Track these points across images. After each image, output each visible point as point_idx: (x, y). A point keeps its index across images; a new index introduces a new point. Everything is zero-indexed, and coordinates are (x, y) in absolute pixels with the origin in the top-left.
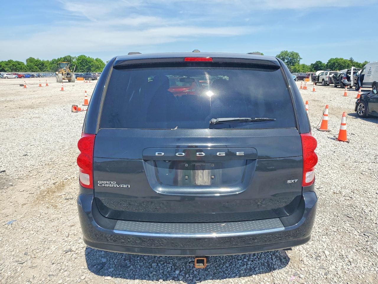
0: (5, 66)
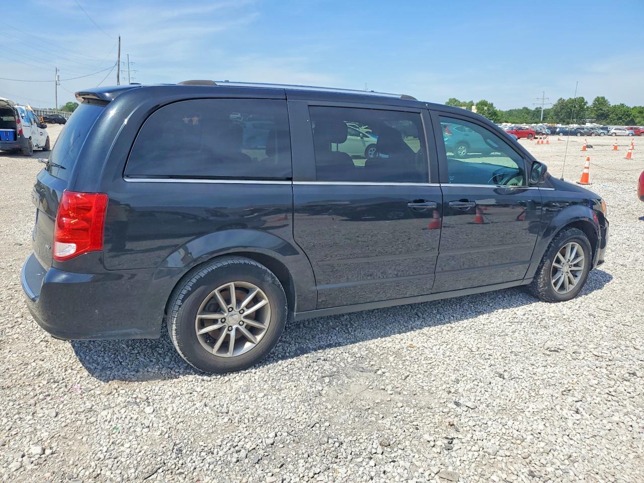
0: (638, 115)
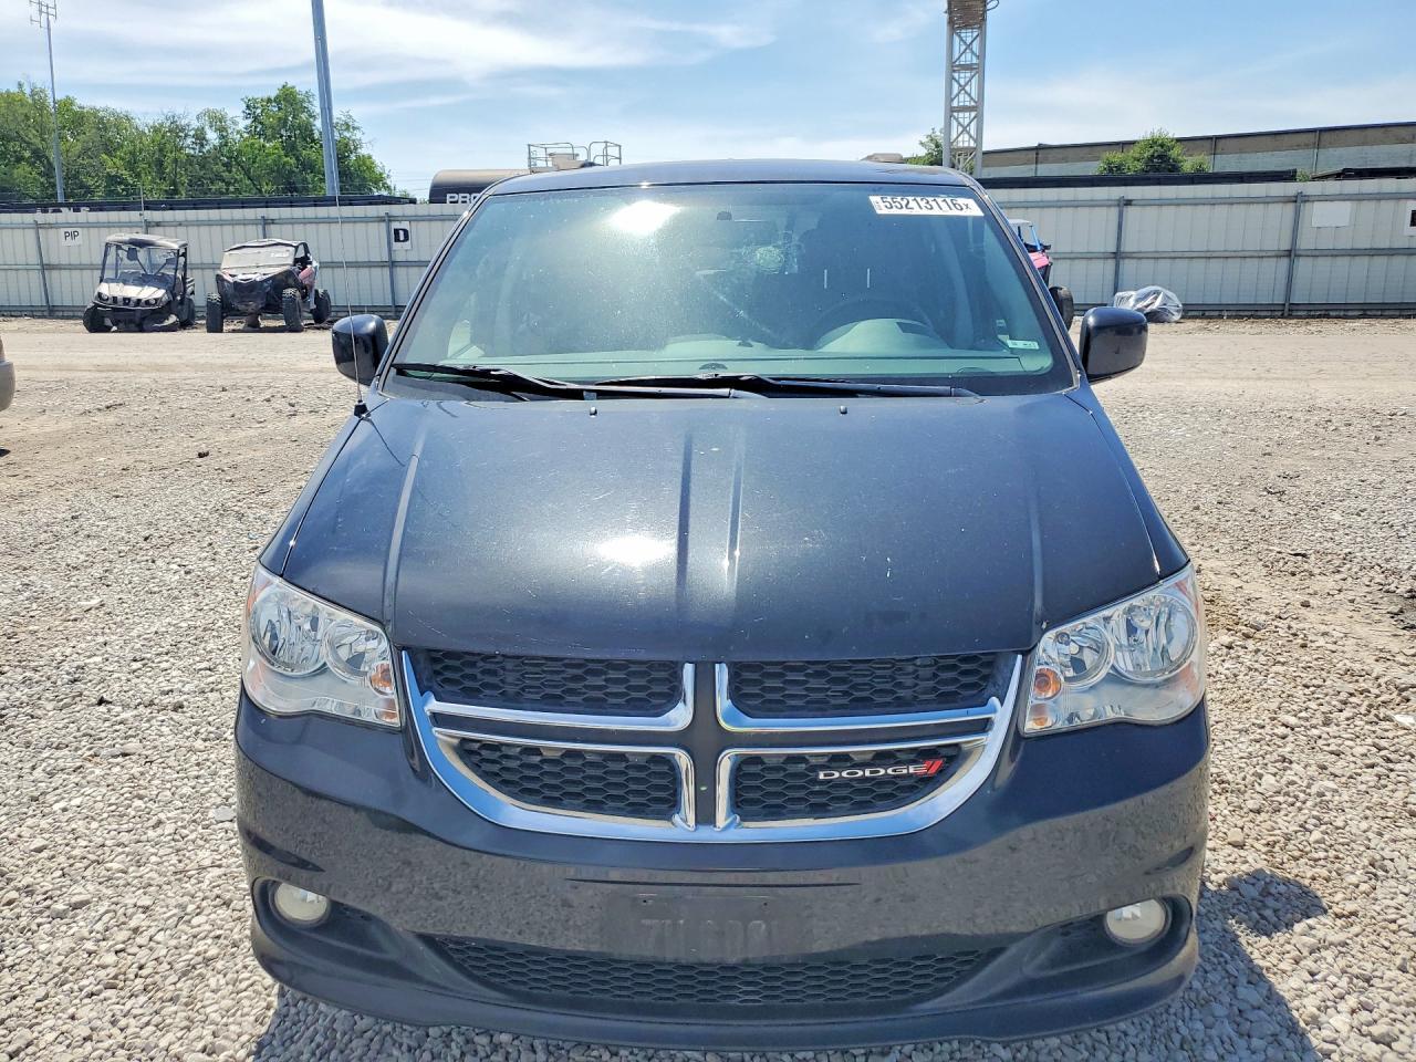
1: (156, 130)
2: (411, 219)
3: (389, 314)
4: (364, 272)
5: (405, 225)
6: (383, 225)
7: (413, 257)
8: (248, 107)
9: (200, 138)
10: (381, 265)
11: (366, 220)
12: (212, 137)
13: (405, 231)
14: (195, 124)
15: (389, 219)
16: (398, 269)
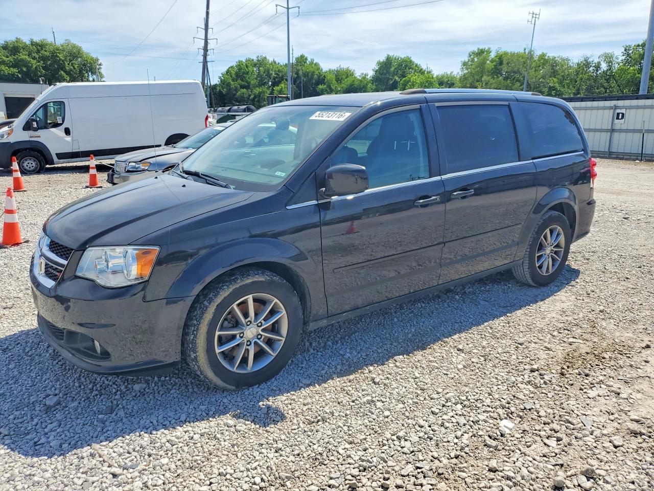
1: (578, 64)
2: (626, 108)
3: (606, 156)
4: (598, 134)
5: (623, 111)
6: (612, 111)
7: (624, 127)
8: (625, 50)
9: (598, 67)
10: (606, 131)
11: (604, 108)
12: (604, 66)
13: (623, 114)
14: (596, 60)
15: (616, 107)
16: (615, 133)
